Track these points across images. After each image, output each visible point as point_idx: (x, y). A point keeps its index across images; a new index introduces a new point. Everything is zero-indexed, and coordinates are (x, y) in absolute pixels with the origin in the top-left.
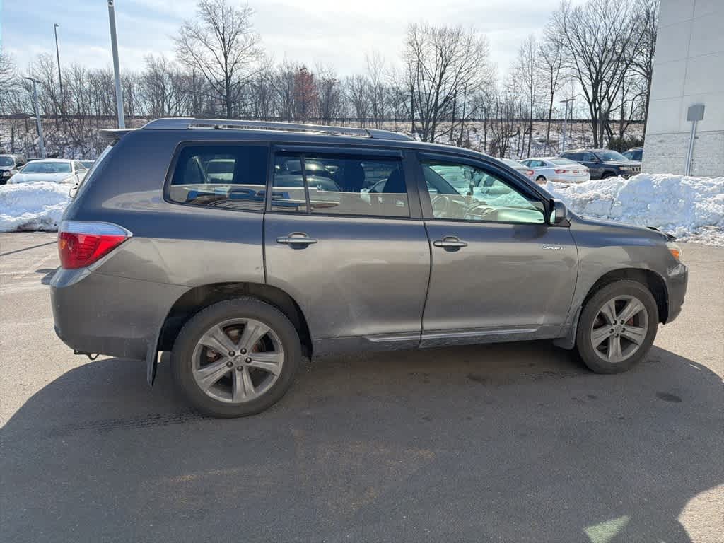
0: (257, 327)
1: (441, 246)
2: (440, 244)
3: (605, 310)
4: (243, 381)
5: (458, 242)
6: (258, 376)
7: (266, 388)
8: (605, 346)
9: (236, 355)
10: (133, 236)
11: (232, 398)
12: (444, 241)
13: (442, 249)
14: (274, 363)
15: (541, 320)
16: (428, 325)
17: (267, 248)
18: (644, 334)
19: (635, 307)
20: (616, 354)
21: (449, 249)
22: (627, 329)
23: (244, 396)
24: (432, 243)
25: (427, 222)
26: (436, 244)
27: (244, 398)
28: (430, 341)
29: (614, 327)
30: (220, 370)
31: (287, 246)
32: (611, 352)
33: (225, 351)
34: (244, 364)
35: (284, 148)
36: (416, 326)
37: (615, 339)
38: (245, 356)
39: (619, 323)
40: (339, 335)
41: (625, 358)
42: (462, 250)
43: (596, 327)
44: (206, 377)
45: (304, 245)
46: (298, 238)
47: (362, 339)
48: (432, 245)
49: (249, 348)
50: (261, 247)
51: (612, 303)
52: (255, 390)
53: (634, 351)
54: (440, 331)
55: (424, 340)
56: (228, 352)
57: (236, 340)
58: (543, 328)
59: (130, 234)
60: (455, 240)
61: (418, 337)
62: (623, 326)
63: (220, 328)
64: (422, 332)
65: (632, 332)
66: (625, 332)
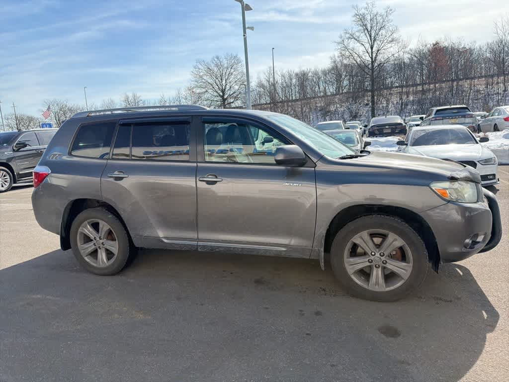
0: (104, 225)
1: (204, 181)
2: (203, 179)
4: (102, 255)
5: (216, 177)
7: (112, 261)
9: (97, 239)
10: (52, 173)
11: (96, 263)
12: (207, 177)
13: (204, 183)
14: (115, 248)
17: (102, 179)
18: (410, 270)
19: (393, 241)
20: (377, 283)
21: (209, 183)
22: (389, 261)
24: (198, 178)
25: (199, 164)
26: (201, 179)
27: (102, 265)
28: (204, 246)
29: (372, 258)
30: (90, 247)
31: (112, 178)
33: (92, 237)
34: (102, 245)
36: (194, 235)
37: (375, 269)
38: (102, 241)
39: (378, 255)
40: (146, 235)
41: (388, 289)
42: (218, 184)
43: (350, 256)
44: (85, 250)
45: (121, 179)
46: (117, 174)
47: (159, 240)
48: (197, 180)
49: (103, 236)
50: (99, 178)
52: (107, 262)
53: (399, 284)
55: (200, 245)
56: (93, 237)
57: (97, 231)
59: (50, 171)
60: (214, 177)
61: (195, 243)
62: (383, 258)
63: (88, 223)
64: (198, 240)
65: (394, 266)
66: (387, 264)
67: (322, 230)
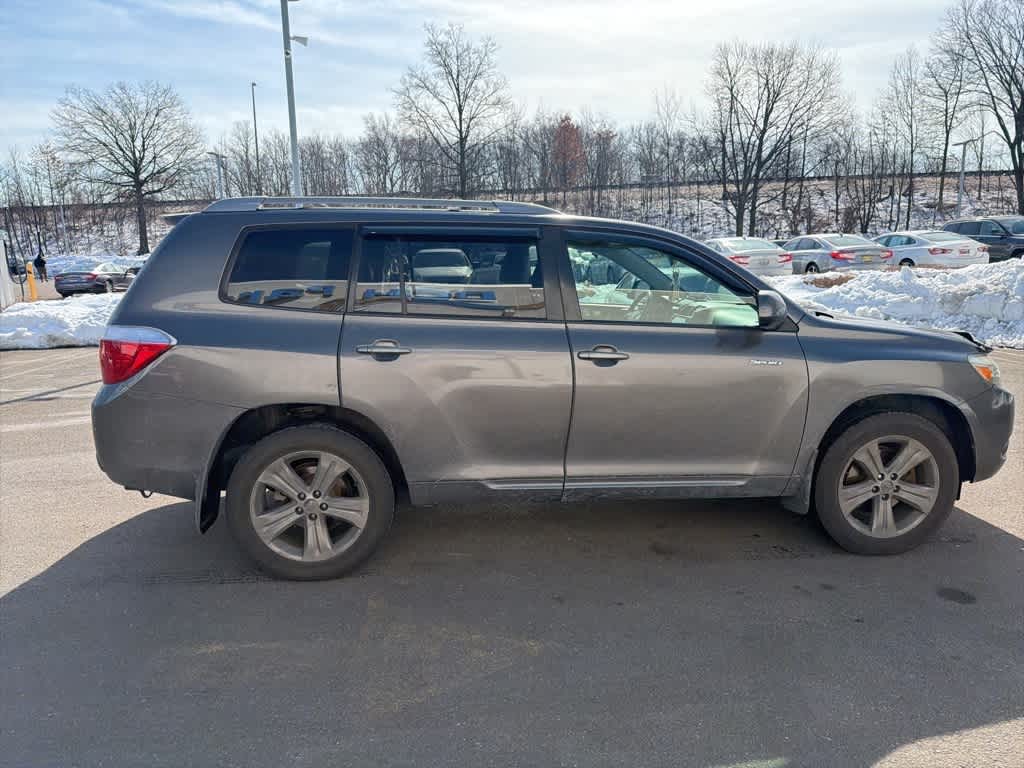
0: (333, 463)
1: (589, 359)
2: (586, 355)
3: (861, 456)
4: (317, 533)
5: (615, 351)
6: (337, 528)
7: (347, 544)
8: (865, 511)
9: (308, 498)
10: (178, 343)
11: (302, 555)
12: (594, 351)
13: (590, 363)
14: (357, 512)
15: (752, 468)
16: (574, 470)
17: (342, 359)
18: (934, 497)
19: (914, 453)
20: (885, 525)
21: (600, 362)
22: (902, 487)
23: (317, 553)
24: (575, 354)
25: (570, 326)
26: (581, 355)
27: (318, 556)
28: (577, 491)
29: (879, 484)
30: (286, 518)
31: (370, 356)
32: (877, 521)
33: (294, 494)
34: (318, 511)
35: (373, 230)
36: (556, 470)
37: (882, 502)
38: (320, 501)
39: (888, 477)
41: (901, 532)
42: (620, 364)
43: (848, 483)
44: (269, 526)
45: (392, 357)
46: (388, 347)
47: (477, 484)
48: (576, 358)
49: (324, 490)
50: (335, 358)
51: (873, 446)
52: (333, 547)
53: (916, 523)
54: (591, 478)
55: (568, 490)
56: (297, 494)
57: (307, 479)
58: (754, 479)
59: (174, 341)
60: (610, 350)
61: (559, 486)
62: (895, 483)
63: (286, 462)
64: (565, 478)
65: (910, 493)
66: (901, 492)
67: (812, 443)
